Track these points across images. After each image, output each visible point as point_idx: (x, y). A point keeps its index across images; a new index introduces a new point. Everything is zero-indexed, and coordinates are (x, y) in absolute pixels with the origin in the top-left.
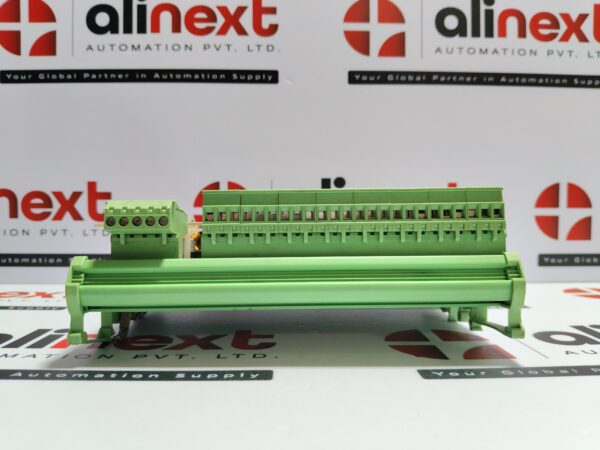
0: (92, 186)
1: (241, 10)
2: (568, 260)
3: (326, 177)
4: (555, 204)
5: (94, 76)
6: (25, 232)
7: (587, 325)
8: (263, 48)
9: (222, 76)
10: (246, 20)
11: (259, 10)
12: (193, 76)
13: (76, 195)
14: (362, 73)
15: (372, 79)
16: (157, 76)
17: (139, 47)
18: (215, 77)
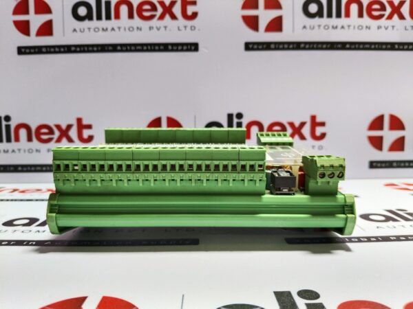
0: (79, 120)
1: (173, 3)
2: (389, 164)
3: (230, 112)
4: (381, 128)
5: (78, 49)
6: (38, 151)
7: (394, 209)
8: (188, 28)
11: (185, 3)
12: (143, 47)
13: (69, 127)
14: (254, 44)
15: (260, 47)
16: (119, 48)
17: (107, 29)
18: (157, 48)
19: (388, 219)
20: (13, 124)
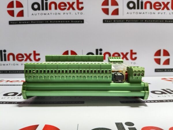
0: (34, 52)
1: (73, 3)
2: (163, 70)
3: (97, 48)
5: (34, 22)
6: (17, 65)
7: (165, 89)
8: (80, 14)
9: (69, 22)
10: (75, 6)
11: (78, 3)
12: (61, 22)
13: (30, 54)
14: (107, 20)
15: (109, 21)
16: (51, 22)
17: (46, 14)
18: (67, 22)
19: (162, 93)
20: (7, 53)
